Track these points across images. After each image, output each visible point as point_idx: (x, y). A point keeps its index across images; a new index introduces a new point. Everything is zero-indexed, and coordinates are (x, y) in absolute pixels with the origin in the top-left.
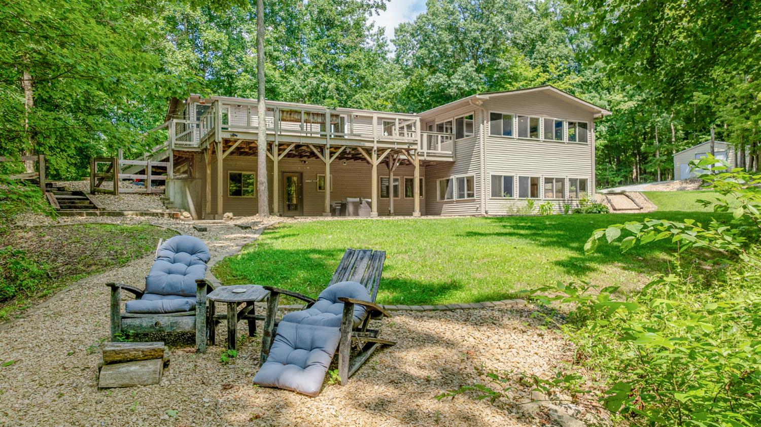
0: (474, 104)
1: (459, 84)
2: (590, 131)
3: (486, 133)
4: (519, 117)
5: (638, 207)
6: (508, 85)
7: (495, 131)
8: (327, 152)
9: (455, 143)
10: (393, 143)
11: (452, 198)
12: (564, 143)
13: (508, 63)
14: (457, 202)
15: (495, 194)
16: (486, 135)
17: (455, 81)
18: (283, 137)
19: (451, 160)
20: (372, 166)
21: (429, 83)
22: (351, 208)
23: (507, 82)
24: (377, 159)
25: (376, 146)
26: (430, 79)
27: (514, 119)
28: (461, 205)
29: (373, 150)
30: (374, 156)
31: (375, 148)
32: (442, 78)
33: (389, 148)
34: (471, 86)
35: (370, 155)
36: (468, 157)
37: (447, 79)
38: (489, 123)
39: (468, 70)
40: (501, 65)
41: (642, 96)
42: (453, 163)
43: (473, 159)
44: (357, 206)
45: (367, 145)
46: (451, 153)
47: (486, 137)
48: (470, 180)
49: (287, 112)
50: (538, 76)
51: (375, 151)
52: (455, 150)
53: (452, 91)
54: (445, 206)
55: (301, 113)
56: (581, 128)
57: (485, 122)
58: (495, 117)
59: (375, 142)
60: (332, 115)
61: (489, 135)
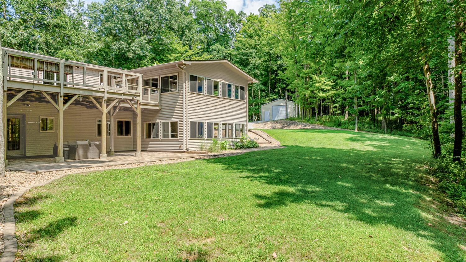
0: (179, 67)
1: (136, 50)
2: (246, 92)
3: (187, 90)
4: (207, 79)
5: (268, 142)
7: (192, 89)
8: (61, 100)
9: (161, 96)
10: (121, 94)
11: (157, 136)
12: (232, 99)
13: (169, 41)
14: (162, 140)
15: (193, 135)
16: (187, 92)
17: (134, 48)
18: (13, 83)
19: (158, 108)
20: (102, 113)
21: (114, 47)
22: (80, 152)
23: (168, 53)
24: (107, 108)
25: (106, 96)
26: (115, 45)
27: (204, 81)
28: (164, 143)
29: (104, 100)
30: (104, 105)
31: (106, 98)
32: (124, 45)
33: (117, 98)
34: (144, 53)
35: (100, 103)
36: (172, 107)
37: (128, 46)
38: (189, 82)
39: (142, 41)
40: (164, 41)
41: (246, 70)
42: (159, 111)
43: (177, 109)
44: (86, 148)
45: (98, 95)
46: (158, 103)
47: (187, 93)
48: (174, 125)
49: (18, 58)
50: (186, 51)
51: (105, 101)
52: (161, 101)
53: (130, 55)
54: (151, 143)
55: (33, 60)
56: (241, 90)
57: (187, 81)
58: (193, 78)
59: (106, 93)
60: (66, 66)
61: (189, 92)
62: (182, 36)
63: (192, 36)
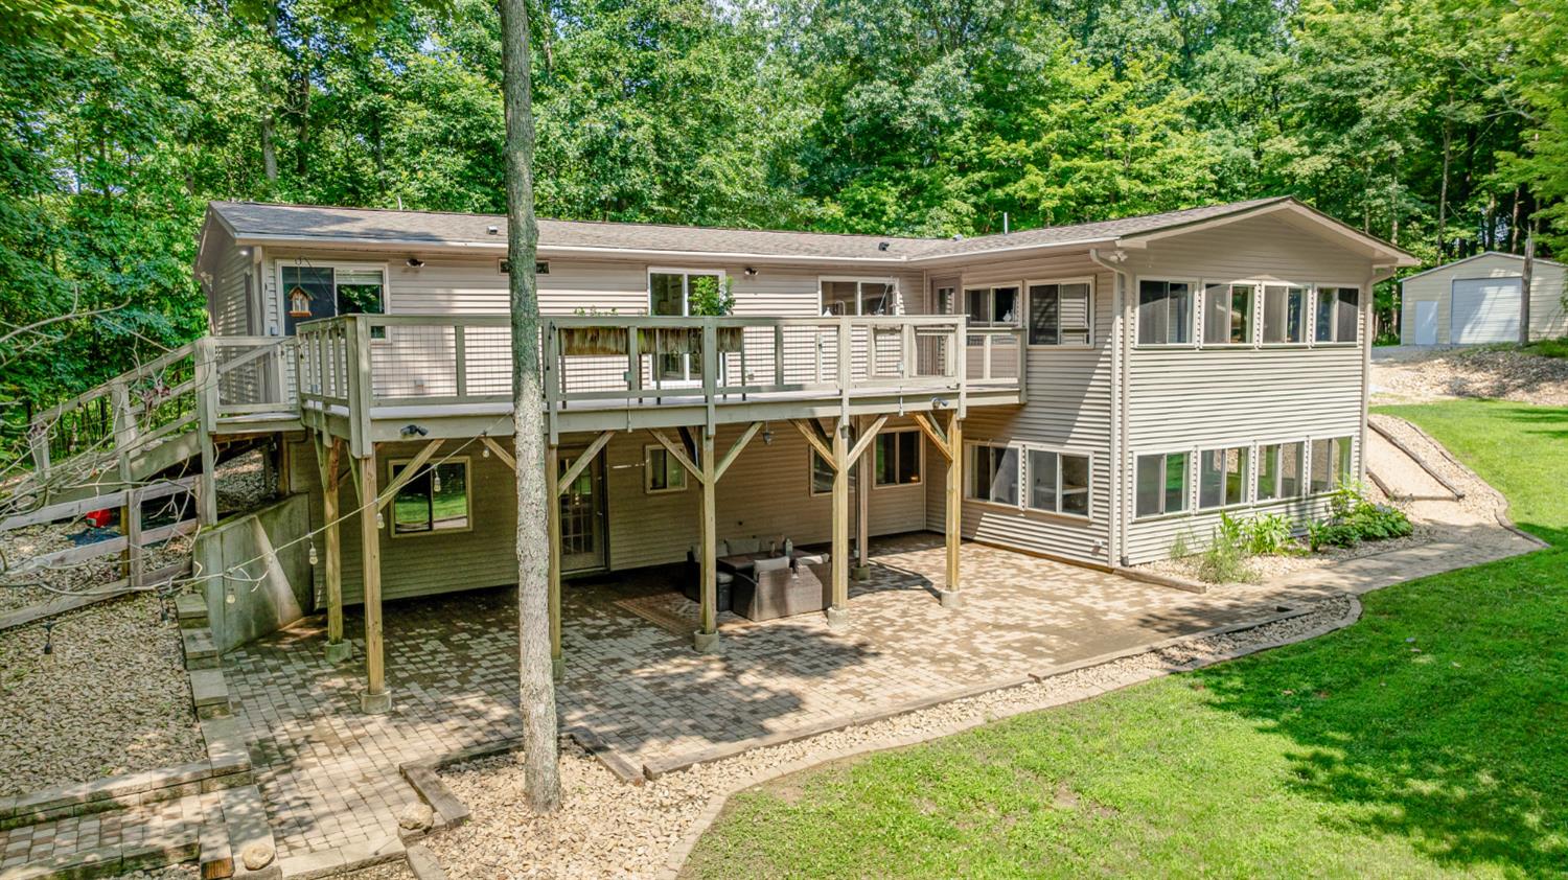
0: (1102, 260)
1: (927, 107)
2: (1364, 309)
3: (1128, 339)
4: (1208, 286)
5: (1449, 494)
6: (1038, 110)
7: (1150, 333)
8: (709, 447)
9: (1027, 353)
10: (895, 399)
11: (1012, 498)
12: (1306, 347)
13: (1041, 58)
14: (1028, 515)
15: (1146, 505)
16: (1129, 346)
17: (919, 100)
18: (572, 418)
19: (1015, 400)
20: (835, 472)
21: (855, 103)
22: (765, 588)
23: (1036, 103)
24: (850, 449)
25: (846, 413)
26: (858, 95)
27: (1196, 293)
28: (1034, 525)
29: (840, 426)
30: (841, 442)
31: (845, 422)
32: (884, 92)
33: (881, 415)
34: (954, 113)
35: (829, 442)
36: (1074, 399)
37: (899, 95)
38: (1137, 310)
39: (948, 73)
40: (1024, 62)
41: (1342, 143)
42: (1020, 407)
43: (1086, 413)
44: (780, 579)
45: (821, 412)
46: (1015, 381)
47: (1129, 351)
48: (1075, 469)
49: (585, 331)
51: (842, 430)
52: (1027, 373)
54: (986, 518)
55: (626, 331)
56: (1345, 304)
57: (1128, 308)
58: (1151, 291)
59: (846, 403)
60: (721, 331)
61: (1137, 345)
62: (1087, 30)
63: (1127, 25)
